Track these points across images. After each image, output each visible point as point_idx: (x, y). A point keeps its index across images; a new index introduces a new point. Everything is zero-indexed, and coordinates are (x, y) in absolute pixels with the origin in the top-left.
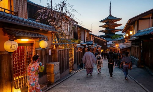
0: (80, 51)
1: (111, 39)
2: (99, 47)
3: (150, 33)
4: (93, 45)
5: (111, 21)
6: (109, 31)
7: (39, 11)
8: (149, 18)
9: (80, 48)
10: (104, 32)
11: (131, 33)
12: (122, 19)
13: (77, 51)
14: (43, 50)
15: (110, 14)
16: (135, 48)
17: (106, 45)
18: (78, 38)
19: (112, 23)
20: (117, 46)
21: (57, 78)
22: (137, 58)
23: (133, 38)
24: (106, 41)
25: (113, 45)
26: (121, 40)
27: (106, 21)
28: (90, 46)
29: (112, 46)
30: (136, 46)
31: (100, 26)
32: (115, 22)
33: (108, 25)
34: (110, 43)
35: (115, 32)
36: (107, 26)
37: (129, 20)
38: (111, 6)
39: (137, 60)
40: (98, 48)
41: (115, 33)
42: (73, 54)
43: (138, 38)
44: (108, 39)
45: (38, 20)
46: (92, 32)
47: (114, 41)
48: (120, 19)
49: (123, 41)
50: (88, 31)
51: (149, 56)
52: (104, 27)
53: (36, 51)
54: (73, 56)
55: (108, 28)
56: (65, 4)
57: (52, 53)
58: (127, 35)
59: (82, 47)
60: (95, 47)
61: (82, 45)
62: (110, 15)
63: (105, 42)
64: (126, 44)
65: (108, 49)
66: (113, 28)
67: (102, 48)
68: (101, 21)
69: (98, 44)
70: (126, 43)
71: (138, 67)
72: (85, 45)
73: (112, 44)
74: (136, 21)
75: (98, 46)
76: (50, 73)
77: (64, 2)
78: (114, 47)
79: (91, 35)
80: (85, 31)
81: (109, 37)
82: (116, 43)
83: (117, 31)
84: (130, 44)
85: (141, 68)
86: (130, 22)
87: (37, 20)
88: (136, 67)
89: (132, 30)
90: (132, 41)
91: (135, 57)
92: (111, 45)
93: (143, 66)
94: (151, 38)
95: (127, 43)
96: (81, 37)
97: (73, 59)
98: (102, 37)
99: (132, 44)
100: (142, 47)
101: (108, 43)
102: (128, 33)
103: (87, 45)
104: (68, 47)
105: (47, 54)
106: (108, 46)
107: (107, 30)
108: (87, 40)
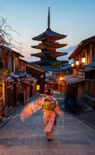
0: (11, 88)
1: (51, 69)
2: (34, 81)
4: (26, 77)
5: (50, 39)
6: (47, 55)
9: (11, 83)
10: (39, 57)
11: (84, 60)
12: (66, 36)
13: (8, 87)
15: (49, 27)
16: (90, 82)
17: (45, 78)
18: (4, 66)
19: (52, 42)
20: (61, 79)
22: (93, 96)
23: (87, 69)
24: (44, 72)
25: (54, 77)
26: (66, 70)
27: (43, 39)
28: (22, 79)
29: (53, 80)
30: (92, 80)
31: (33, 47)
32: (56, 41)
33: (44, 44)
34: (49, 74)
35: (57, 56)
36: (44, 47)
37: (82, 42)
38: (50, 14)
39: (94, 99)
40: (32, 82)
41: (56, 59)
42: (4, 93)
43: (94, 69)
44: (46, 68)
46: (23, 57)
47: (55, 71)
48: (63, 37)
49: (70, 71)
50: (18, 55)
52: (38, 48)
54: (4, 96)
55: (46, 50)
58: (77, 63)
59: (13, 80)
60: (29, 81)
61: (13, 78)
62: (49, 30)
63: (42, 73)
65: (47, 84)
66: (52, 50)
67: (38, 83)
68: (35, 39)
69: (33, 77)
70: (74, 75)
71: (94, 110)
72: (16, 78)
73: (52, 76)
74: (92, 44)
75: (33, 79)
78: (56, 81)
79: (21, 61)
80: (14, 56)
81: (47, 64)
82: (58, 75)
83: (60, 56)
84: (81, 76)
86: (82, 45)
88: (92, 109)
89: (84, 57)
90: (86, 73)
91: (90, 96)
92: (51, 79)
95: (77, 74)
96: (7, 65)
97: (4, 99)
98: (36, 64)
99: (86, 77)
101: (47, 75)
102: (78, 60)
103: (19, 78)
106: (47, 80)
107: (44, 53)
108: (16, 69)
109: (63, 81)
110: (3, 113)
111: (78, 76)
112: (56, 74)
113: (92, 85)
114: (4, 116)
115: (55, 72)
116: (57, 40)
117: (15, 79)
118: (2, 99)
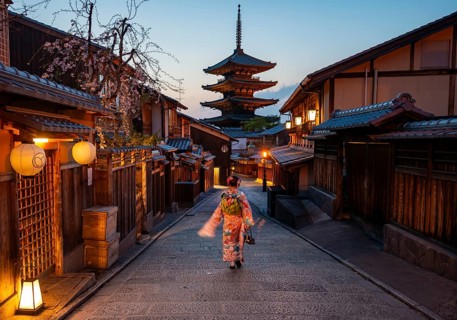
0: (159, 173)
2: (208, 159)
3: (370, 123)
4: (191, 151)
5: (241, 71)
6: (234, 104)
7: (48, 44)
8: (362, 75)
9: (160, 162)
10: (218, 107)
11: (312, 115)
12: (275, 64)
13: (153, 172)
14: (76, 170)
15: (239, 46)
16: (326, 161)
17: (230, 151)
18: (144, 127)
19: (246, 76)
20: (265, 154)
21: (113, 255)
22: (330, 191)
23: (319, 134)
24: (228, 140)
25: (250, 151)
26: (275, 135)
27: (227, 71)
28: (183, 154)
29: (247, 156)
30: (329, 157)
31: (205, 88)
32: (255, 76)
33: (230, 82)
34: (240, 144)
35: (256, 107)
36: (228, 88)
37: (309, 76)
39: (333, 197)
40: (204, 162)
41: (253, 112)
42: (144, 184)
43: (333, 133)
44: (233, 132)
45: (49, 73)
46: (185, 108)
47: (252, 138)
48: (269, 66)
49: (283, 137)
50: (174, 104)
51: (366, 186)
52: (217, 90)
53: (62, 171)
54: (144, 189)
55: (232, 93)
56: (129, 25)
57: (93, 180)
58: (299, 121)
59: (163, 158)
60: (197, 159)
61: (164, 152)
62: (239, 51)
63: (224, 142)
64: (293, 150)
65: (234, 166)
66: (246, 95)
67: (216, 164)
68: (209, 71)
69: (205, 150)
70: (292, 146)
71: (334, 219)
72: (171, 153)
73: (245, 147)
74: (328, 81)
75: (205, 154)
76: (94, 240)
77: (126, 19)
78: (253, 159)
79: (181, 117)
80: (166, 107)
81: (236, 124)
82: (258, 147)
83: (262, 106)
84: (306, 149)
85: (344, 220)
86: (308, 83)
87: (46, 75)
88: (329, 218)
89: (312, 108)
90: (317, 142)
91: (325, 190)
92: (243, 154)
93: (348, 217)
94: (372, 137)
95: (298, 145)
96: (151, 125)
97: (144, 197)
98: (212, 123)
99: (316, 151)
100: (344, 160)
101: (235, 146)
102: (300, 115)
103: (176, 152)
104: (123, 163)
105: (83, 181)
106: (234, 157)
107: (229, 100)
108: (170, 134)
109: (269, 158)
110: (142, 226)
111: (300, 148)
112: (254, 143)
113: (329, 167)
114: (144, 232)
115: (251, 141)
116: (255, 73)
117: (169, 155)
118: (141, 196)
